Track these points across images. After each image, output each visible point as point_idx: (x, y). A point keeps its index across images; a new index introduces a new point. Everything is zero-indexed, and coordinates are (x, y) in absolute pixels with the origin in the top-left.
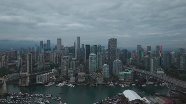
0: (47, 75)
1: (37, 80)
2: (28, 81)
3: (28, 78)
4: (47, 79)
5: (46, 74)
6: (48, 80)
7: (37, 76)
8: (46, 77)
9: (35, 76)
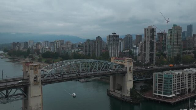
0: (190, 75)
1: (155, 85)
2: (129, 85)
3: (129, 77)
4: (187, 88)
5: (185, 70)
6: (192, 89)
7: (156, 75)
8: (186, 81)
9: (151, 72)
